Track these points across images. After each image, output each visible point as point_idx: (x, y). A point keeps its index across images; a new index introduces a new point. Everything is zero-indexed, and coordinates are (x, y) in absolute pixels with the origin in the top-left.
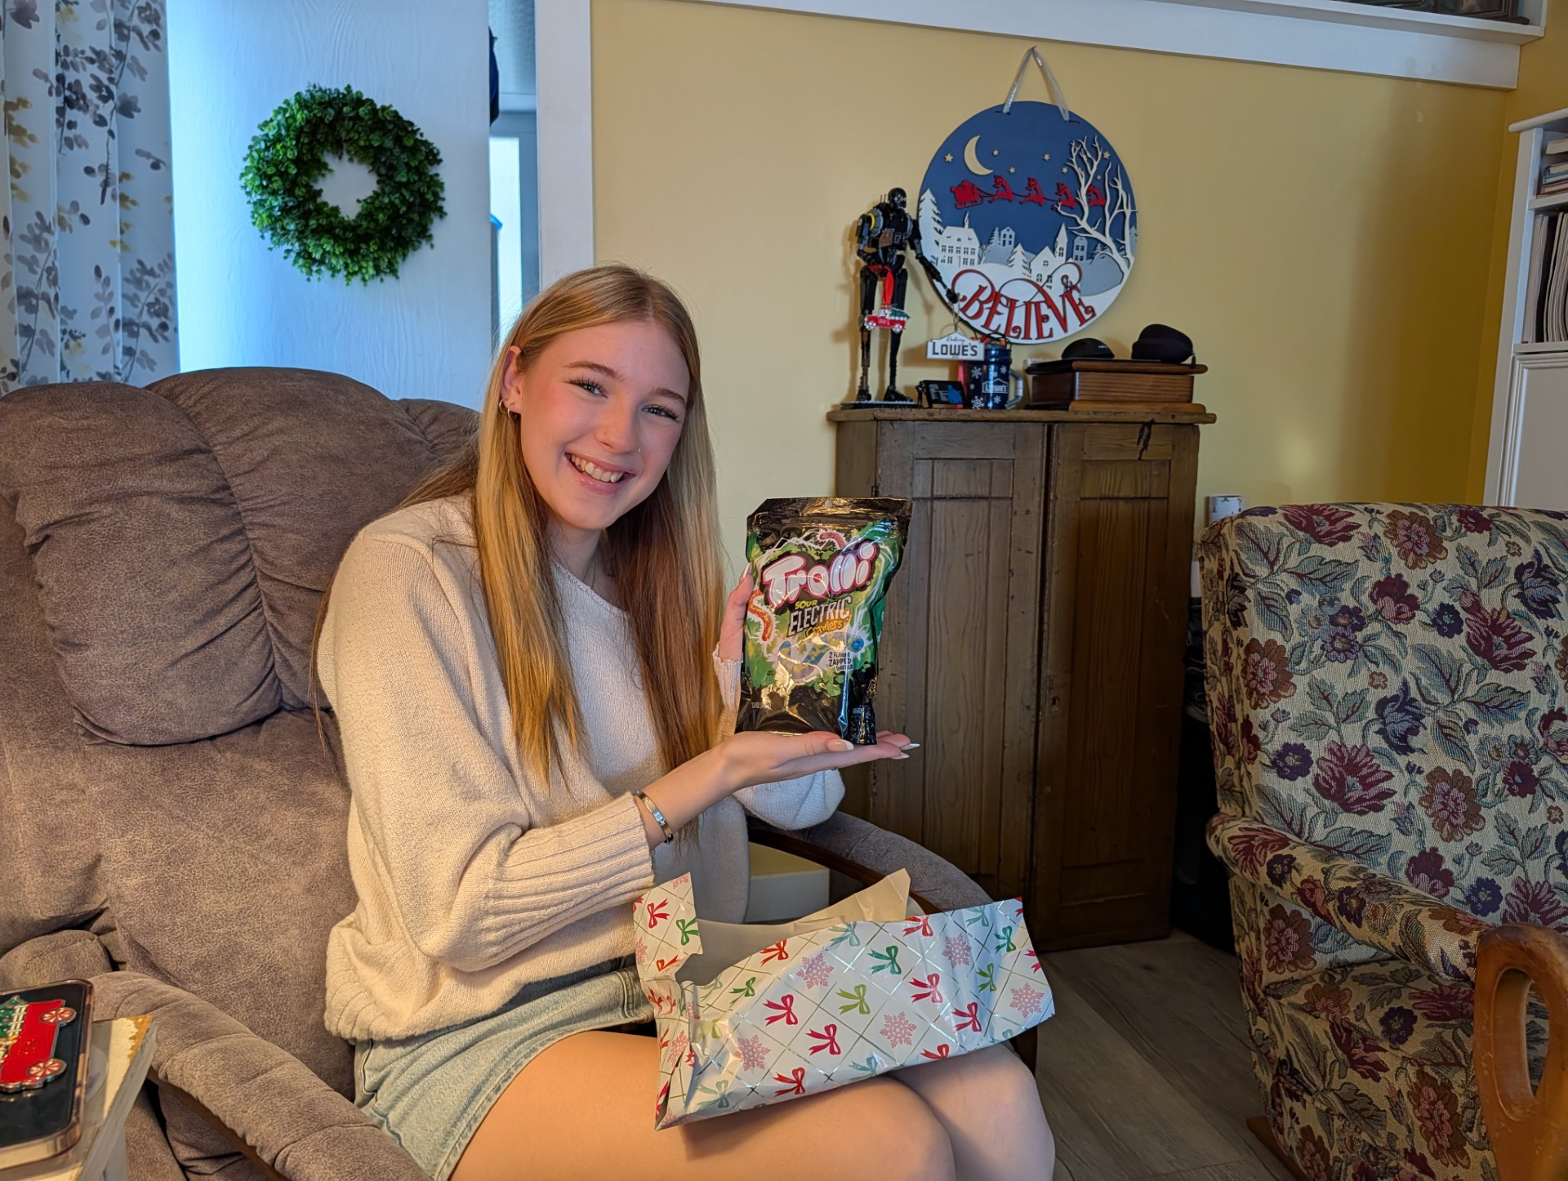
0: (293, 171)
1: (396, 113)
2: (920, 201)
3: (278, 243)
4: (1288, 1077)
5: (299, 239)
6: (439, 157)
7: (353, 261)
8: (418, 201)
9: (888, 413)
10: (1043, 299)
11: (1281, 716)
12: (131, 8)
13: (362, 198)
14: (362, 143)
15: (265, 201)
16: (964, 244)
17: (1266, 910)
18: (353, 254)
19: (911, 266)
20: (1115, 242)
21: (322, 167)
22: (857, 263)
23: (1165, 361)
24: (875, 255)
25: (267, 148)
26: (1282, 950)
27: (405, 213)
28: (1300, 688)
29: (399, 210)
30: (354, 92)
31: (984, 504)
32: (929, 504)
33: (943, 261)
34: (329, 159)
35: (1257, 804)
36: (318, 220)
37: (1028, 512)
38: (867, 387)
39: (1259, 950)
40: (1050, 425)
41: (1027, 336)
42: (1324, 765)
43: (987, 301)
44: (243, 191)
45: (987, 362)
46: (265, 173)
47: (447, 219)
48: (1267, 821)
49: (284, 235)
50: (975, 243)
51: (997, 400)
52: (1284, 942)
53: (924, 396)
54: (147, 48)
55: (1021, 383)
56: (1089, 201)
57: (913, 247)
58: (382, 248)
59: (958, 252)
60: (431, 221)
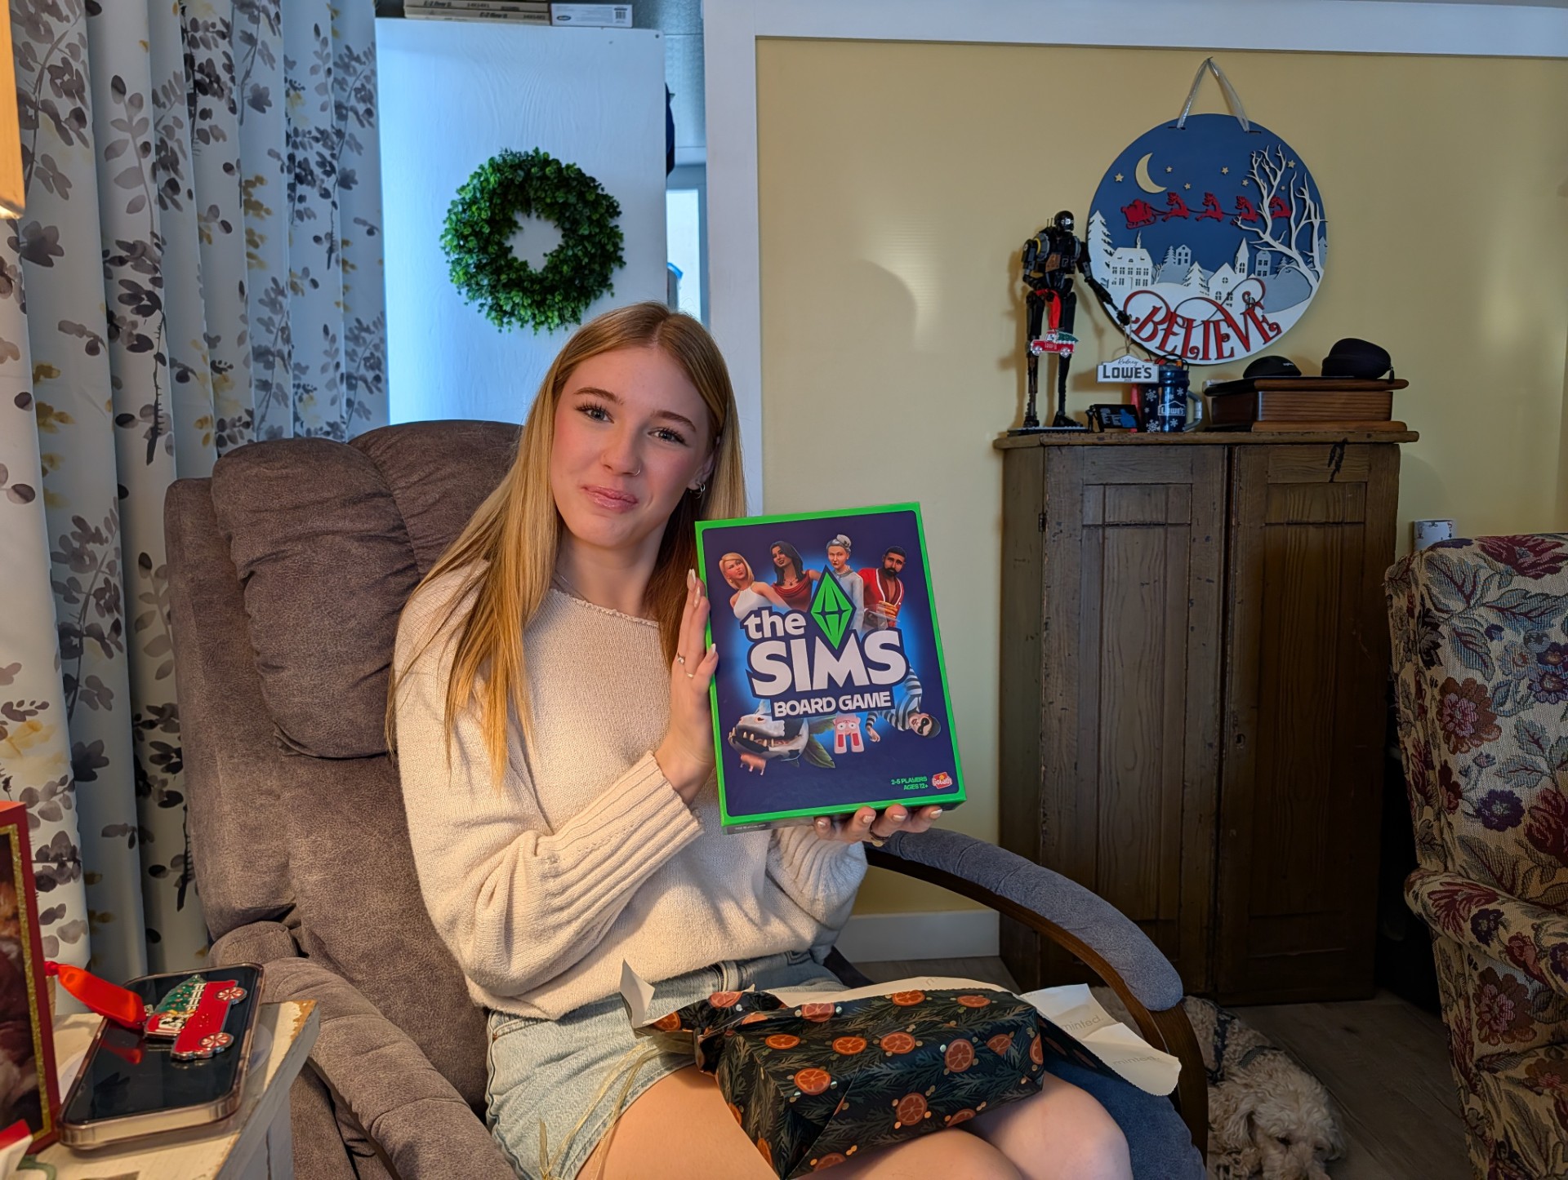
0: (487, 230)
1: (579, 170)
2: (1089, 224)
3: (473, 299)
4: (1507, 1162)
5: (491, 293)
6: (618, 210)
7: (539, 311)
8: (599, 252)
9: (1055, 439)
10: (1222, 317)
11: (1486, 761)
12: (348, 89)
13: (548, 252)
14: (548, 200)
15: (461, 259)
16: (1137, 264)
17: (1475, 975)
18: (540, 305)
19: (1080, 289)
20: (1302, 254)
21: (513, 225)
22: (1024, 289)
23: (1360, 376)
24: (1042, 280)
25: (464, 211)
26: (1495, 1019)
27: (588, 264)
28: (1505, 731)
29: (581, 261)
30: (542, 152)
31: (1161, 530)
32: (1100, 531)
33: (1114, 283)
34: (519, 218)
35: (1460, 857)
36: (508, 275)
37: (1207, 539)
38: (1035, 413)
39: (1469, 1019)
40: (1231, 446)
41: (1206, 356)
42: (1538, 814)
43: (1161, 322)
44: (443, 252)
45: (1161, 384)
46: (462, 233)
47: (627, 267)
48: (1472, 876)
49: (478, 290)
50: (1148, 263)
51: (1174, 423)
52: (1497, 1010)
53: (1095, 421)
54: (363, 125)
55: (1199, 406)
56: (1272, 215)
57: (1082, 270)
58: (566, 298)
59: (1130, 273)
60: (612, 271)
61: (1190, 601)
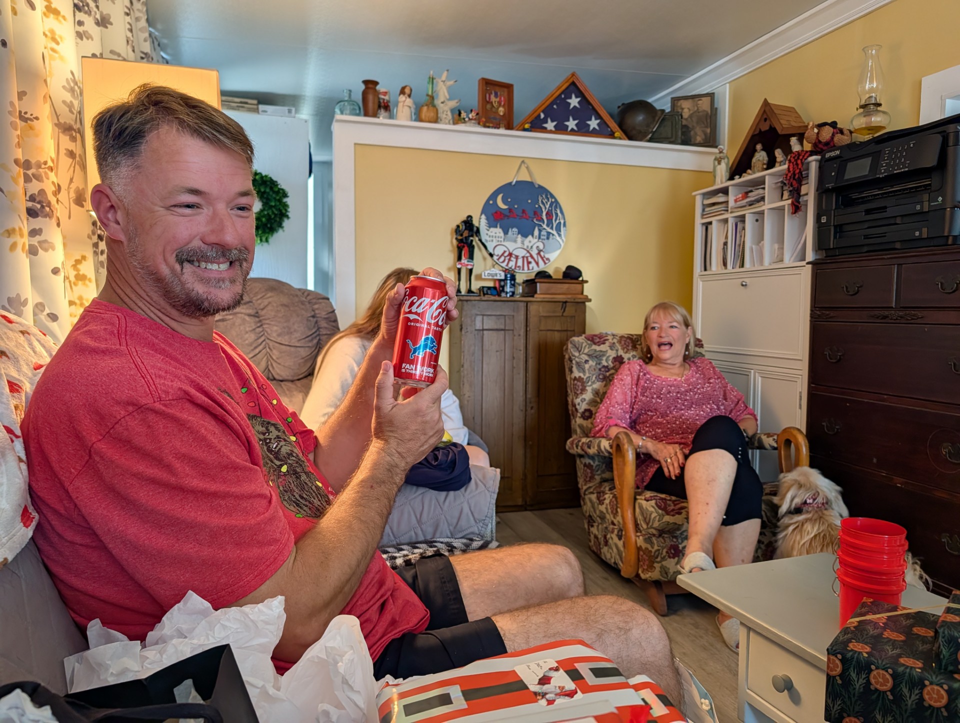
6: (287, 195)
8: (279, 213)
10: (529, 255)
11: (583, 400)
17: (583, 466)
20: (557, 233)
22: (456, 242)
23: (573, 279)
24: (462, 240)
26: (586, 477)
27: (273, 218)
28: (589, 390)
29: (271, 216)
31: (503, 332)
32: (482, 332)
33: (489, 241)
37: (519, 335)
38: (459, 288)
40: (527, 302)
41: (523, 269)
43: (507, 256)
45: (506, 279)
47: (290, 220)
50: (502, 234)
51: (511, 294)
52: (587, 474)
53: (482, 292)
55: (521, 288)
56: (547, 218)
57: (477, 236)
58: (264, 232)
59: (495, 238)
60: (283, 221)
61: (514, 358)
